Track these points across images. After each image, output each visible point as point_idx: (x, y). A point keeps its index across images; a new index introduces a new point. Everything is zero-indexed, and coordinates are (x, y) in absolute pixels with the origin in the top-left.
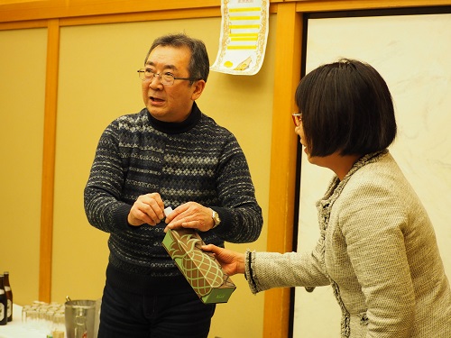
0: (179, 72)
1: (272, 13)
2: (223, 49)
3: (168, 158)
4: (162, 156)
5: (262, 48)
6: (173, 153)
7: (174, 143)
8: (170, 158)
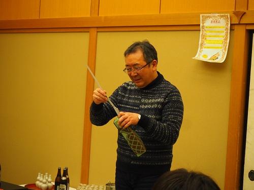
1: (231, 30)
2: (201, 48)
3: (143, 101)
4: (140, 100)
5: (225, 48)
7: (146, 93)
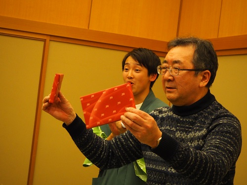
0: (185, 65)
4: (174, 133)
6: (182, 130)
7: (183, 122)
8: (179, 134)
